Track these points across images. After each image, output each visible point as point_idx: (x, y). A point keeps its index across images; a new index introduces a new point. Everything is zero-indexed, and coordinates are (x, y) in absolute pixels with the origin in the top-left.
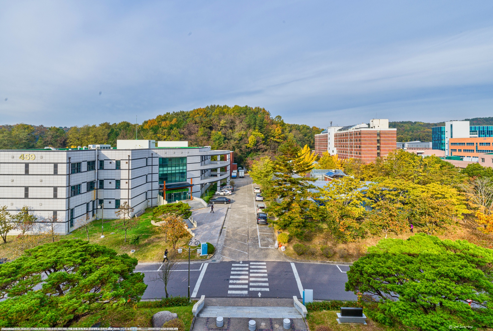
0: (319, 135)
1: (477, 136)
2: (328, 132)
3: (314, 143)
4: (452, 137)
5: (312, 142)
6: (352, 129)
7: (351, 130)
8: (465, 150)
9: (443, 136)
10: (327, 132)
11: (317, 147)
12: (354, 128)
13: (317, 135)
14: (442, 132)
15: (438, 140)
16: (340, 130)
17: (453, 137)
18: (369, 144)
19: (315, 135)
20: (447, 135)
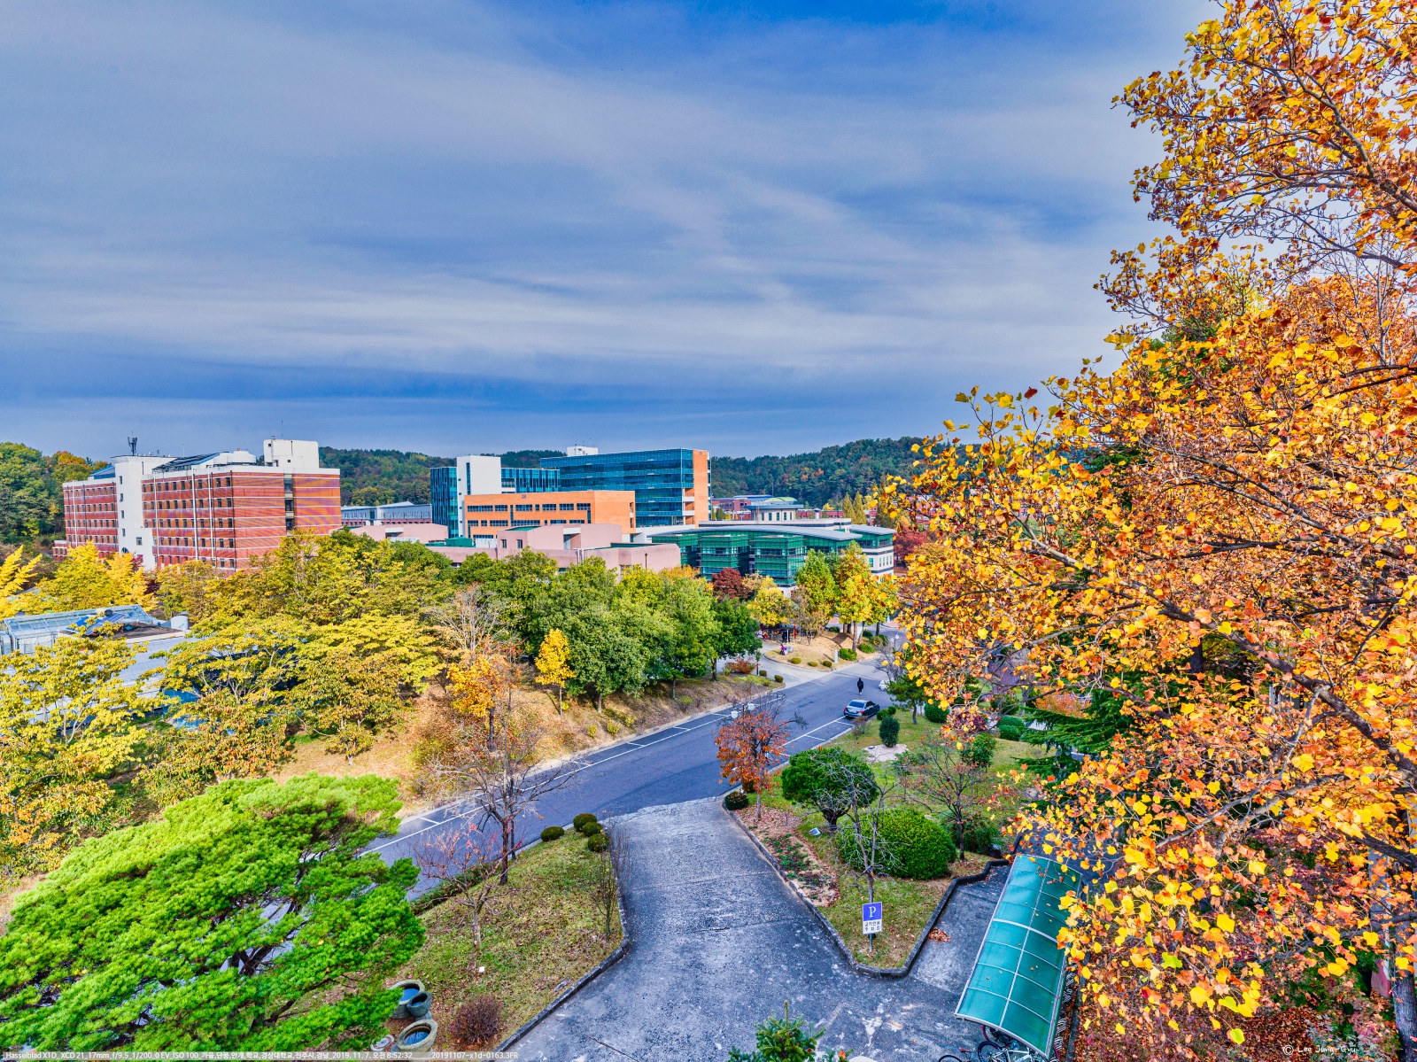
0: (80, 484)
1: (514, 490)
2: (118, 475)
3: (60, 515)
4: (469, 492)
5: (54, 509)
6: (203, 465)
7: (200, 469)
8: (494, 523)
9: (452, 489)
10: (113, 475)
11: (76, 528)
12: (211, 462)
13: (75, 484)
14: (452, 482)
15: (443, 500)
16: (163, 468)
17: (473, 493)
18: (261, 513)
19: (65, 485)
20: (461, 487)
